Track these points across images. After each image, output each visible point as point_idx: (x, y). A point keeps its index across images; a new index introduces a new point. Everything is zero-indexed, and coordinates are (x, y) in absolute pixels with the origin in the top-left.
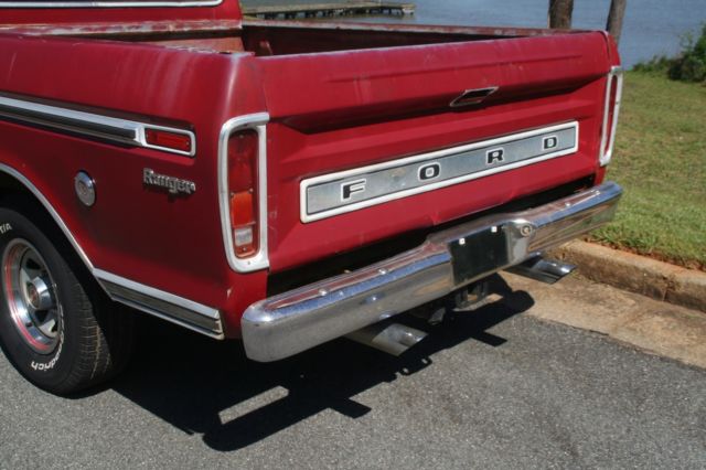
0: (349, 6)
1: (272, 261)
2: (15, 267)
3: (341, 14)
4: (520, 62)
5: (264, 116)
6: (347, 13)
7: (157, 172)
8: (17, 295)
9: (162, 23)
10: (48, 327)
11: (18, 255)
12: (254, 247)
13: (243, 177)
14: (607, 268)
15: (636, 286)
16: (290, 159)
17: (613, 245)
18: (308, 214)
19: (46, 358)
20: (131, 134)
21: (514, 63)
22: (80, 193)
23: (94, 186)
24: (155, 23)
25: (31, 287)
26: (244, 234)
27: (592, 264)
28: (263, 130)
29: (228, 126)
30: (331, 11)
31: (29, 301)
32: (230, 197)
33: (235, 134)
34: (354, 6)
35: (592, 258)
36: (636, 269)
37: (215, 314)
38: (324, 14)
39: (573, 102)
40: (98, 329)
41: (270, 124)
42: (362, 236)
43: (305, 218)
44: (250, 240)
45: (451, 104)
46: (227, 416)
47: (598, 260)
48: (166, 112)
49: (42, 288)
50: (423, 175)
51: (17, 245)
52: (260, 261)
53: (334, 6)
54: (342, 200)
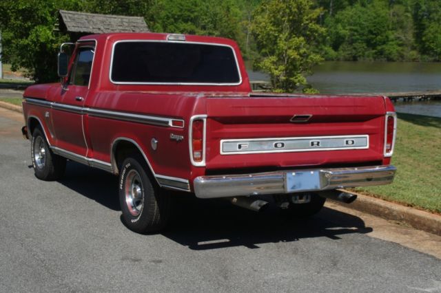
0: (427, 94)
1: (207, 165)
2: (131, 181)
3: (420, 100)
4: (326, 106)
5: (206, 116)
6: (424, 99)
7: (174, 134)
8: (130, 193)
9: (209, 93)
10: (140, 207)
11: (132, 176)
12: (201, 159)
13: (197, 135)
14: (422, 221)
15: (435, 230)
16: (216, 131)
17: (431, 211)
18: (223, 152)
19: (136, 217)
20: (168, 122)
21: (322, 106)
22: (152, 145)
23: (157, 143)
24: (205, 93)
25: (135, 189)
26: (197, 154)
27: (416, 220)
28: (205, 120)
29: (193, 118)
30: (410, 98)
31: (133, 195)
32: (193, 141)
33: (195, 121)
34: (432, 94)
35: (415, 216)
36: (435, 221)
37: (187, 181)
38: (405, 100)
39: (365, 126)
40: (156, 202)
41: (208, 118)
42: (245, 163)
43: (222, 153)
44: (200, 156)
45: (291, 120)
46: (200, 243)
47: (419, 217)
48: (178, 115)
49: (138, 190)
50: (276, 145)
51: (133, 172)
52: (202, 163)
53: (413, 93)
54: (238, 149)
